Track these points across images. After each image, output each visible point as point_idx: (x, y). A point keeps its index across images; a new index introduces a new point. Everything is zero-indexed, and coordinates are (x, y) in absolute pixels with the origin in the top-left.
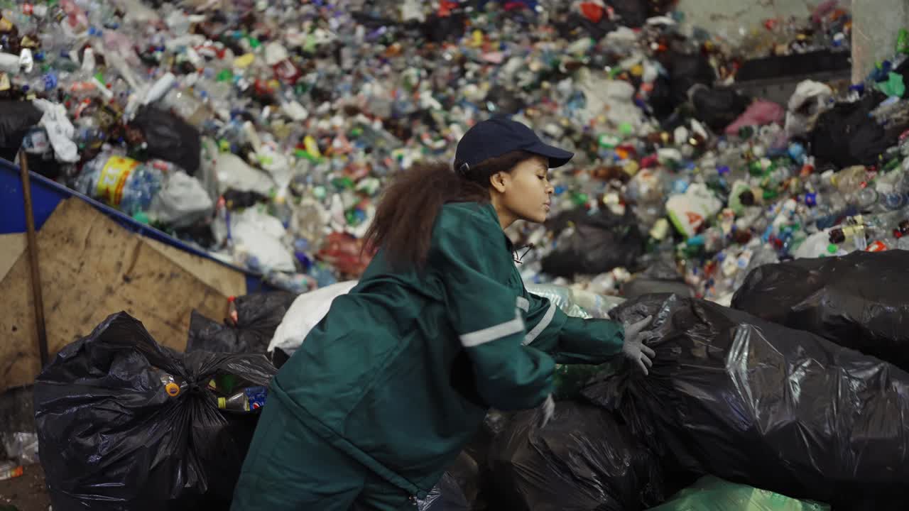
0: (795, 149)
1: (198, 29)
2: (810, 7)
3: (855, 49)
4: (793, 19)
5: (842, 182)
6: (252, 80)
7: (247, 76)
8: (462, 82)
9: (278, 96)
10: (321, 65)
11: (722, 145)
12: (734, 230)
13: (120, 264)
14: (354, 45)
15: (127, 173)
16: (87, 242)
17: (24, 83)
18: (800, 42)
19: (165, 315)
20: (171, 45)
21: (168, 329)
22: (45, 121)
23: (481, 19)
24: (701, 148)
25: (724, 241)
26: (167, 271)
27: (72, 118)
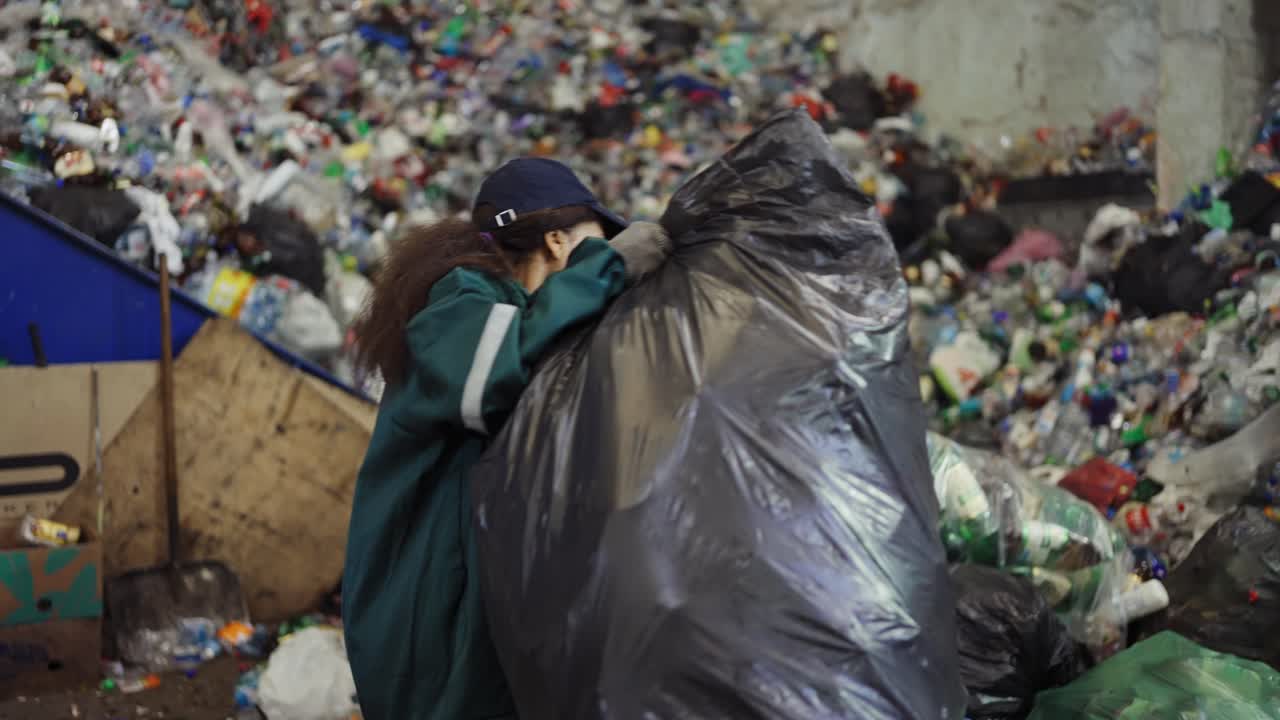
0: (1094, 291)
1: (296, 106)
2: (1094, 115)
3: (1162, 170)
4: (1073, 130)
5: (1159, 334)
6: (371, 178)
7: (364, 173)
8: (635, 193)
9: (405, 200)
10: (453, 162)
11: (986, 287)
12: (1020, 392)
13: (272, 410)
14: (494, 139)
15: (244, 293)
16: (235, 378)
17: (112, 165)
18: (1083, 159)
19: (325, 479)
20: (264, 125)
21: (328, 500)
22: (143, 217)
23: (655, 112)
24: (958, 289)
25: (1009, 407)
26: (332, 420)
27: (176, 213)
